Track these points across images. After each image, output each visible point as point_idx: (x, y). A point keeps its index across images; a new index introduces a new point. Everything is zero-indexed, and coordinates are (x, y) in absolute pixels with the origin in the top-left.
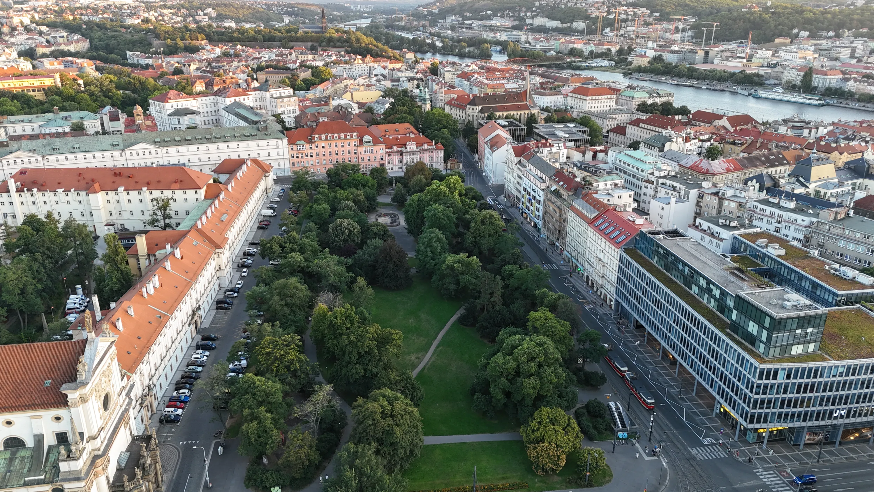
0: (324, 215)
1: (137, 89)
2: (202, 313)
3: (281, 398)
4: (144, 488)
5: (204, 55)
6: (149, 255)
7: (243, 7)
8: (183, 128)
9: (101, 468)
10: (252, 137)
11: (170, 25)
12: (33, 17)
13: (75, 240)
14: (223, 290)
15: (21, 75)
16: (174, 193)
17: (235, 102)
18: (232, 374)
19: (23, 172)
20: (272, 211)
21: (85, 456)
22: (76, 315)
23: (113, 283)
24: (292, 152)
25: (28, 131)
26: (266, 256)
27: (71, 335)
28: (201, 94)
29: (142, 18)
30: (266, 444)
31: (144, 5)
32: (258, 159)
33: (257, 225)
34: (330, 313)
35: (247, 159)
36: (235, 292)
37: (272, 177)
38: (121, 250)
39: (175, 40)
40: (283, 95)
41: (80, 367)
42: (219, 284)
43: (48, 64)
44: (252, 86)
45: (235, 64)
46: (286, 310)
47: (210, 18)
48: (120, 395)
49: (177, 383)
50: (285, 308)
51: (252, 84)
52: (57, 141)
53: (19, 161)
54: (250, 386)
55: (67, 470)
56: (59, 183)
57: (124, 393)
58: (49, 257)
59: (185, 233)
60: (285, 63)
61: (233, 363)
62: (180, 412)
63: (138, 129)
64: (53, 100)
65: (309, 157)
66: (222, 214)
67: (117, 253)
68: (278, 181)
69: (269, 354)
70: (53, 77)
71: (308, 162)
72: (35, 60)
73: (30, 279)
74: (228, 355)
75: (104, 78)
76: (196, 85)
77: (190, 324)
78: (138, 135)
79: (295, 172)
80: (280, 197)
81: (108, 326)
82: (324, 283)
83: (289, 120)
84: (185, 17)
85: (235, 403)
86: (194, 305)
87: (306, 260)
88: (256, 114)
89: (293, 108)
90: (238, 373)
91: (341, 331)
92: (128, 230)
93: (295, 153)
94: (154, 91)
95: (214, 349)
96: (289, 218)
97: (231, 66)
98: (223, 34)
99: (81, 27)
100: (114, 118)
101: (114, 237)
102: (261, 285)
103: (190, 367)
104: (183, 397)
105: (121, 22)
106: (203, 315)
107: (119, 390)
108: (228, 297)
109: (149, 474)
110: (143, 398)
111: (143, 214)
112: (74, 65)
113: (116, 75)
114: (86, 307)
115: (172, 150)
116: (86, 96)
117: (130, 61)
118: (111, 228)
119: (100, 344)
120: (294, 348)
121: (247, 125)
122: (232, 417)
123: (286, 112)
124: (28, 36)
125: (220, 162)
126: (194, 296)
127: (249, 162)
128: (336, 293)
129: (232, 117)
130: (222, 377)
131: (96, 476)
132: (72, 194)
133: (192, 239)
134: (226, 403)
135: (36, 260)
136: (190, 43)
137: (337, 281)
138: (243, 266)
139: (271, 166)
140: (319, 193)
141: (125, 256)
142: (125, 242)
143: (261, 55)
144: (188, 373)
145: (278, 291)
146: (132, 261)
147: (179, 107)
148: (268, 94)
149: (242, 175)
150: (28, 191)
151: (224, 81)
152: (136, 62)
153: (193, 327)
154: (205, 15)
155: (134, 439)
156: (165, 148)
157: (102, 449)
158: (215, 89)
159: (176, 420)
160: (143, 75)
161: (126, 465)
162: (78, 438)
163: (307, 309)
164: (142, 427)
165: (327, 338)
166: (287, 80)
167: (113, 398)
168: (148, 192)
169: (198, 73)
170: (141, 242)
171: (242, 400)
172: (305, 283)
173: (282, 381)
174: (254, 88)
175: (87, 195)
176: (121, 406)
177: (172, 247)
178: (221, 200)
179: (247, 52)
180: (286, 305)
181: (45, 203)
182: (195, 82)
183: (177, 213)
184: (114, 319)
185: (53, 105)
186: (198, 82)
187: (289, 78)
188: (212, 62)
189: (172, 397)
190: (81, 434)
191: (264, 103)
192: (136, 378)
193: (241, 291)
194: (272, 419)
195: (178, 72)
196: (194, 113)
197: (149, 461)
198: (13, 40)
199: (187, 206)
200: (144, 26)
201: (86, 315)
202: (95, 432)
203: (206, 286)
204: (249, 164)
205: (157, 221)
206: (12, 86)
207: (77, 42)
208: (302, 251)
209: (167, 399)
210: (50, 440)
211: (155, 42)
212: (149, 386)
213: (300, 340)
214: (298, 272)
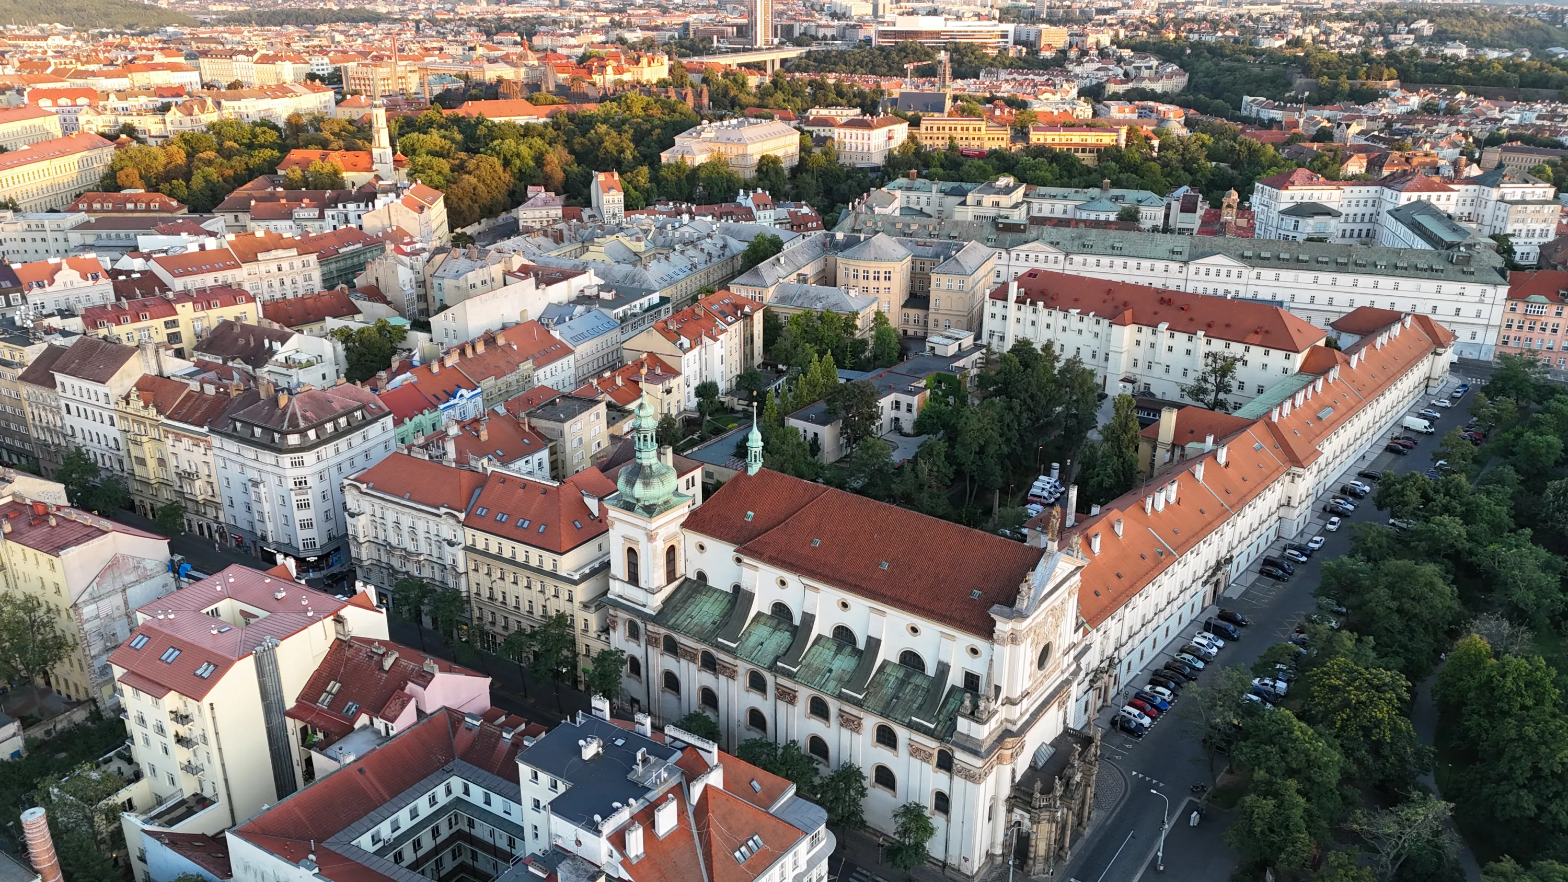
0: (1543, 458)
1: (1242, 162)
2: (1232, 571)
3: (1334, 782)
4: (1059, 814)
5: (1385, 108)
6: (1174, 445)
7: (1495, 18)
8: (1300, 238)
9: (1010, 752)
10: (1431, 273)
11: (1337, 50)
12: (1117, 35)
13: (1072, 394)
14: (1282, 543)
15: (1073, 126)
16: (1247, 350)
17: (1419, 201)
18: (1255, 698)
19: (1032, 274)
20: (1427, 423)
21: (993, 724)
22: (1039, 507)
23: (1106, 476)
24: (1511, 316)
25: (1059, 214)
26: (1386, 505)
27: (1025, 536)
28: (1355, 180)
29: (1290, 37)
30: (1281, 850)
31: (1299, 14)
32: (1432, 317)
33: (1385, 443)
34: (1494, 661)
35: (1408, 314)
36: (1303, 554)
37: (1449, 356)
38: (1135, 425)
39: (1337, 78)
40: (1528, 198)
41: (1024, 588)
42: (1278, 531)
43: (1118, 111)
44: (1465, 174)
45: (1442, 128)
46: (1397, 621)
47: (1420, 39)
48: (1066, 653)
49: (1156, 673)
50: (1396, 617)
51: (1467, 169)
52: (1093, 234)
53: (1032, 256)
54: (1280, 733)
55: (966, 732)
56: (1076, 300)
57: (1073, 653)
58: (1030, 410)
59: (1248, 424)
60: (1557, 132)
61: (1262, 679)
62: (1146, 721)
63: (1223, 229)
64: (1106, 168)
65: (1548, 331)
66: (1323, 407)
67: (1125, 428)
68: (1459, 367)
69: (1334, 689)
70: (1117, 131)
71: (1540, 341)
72: (1099, 102)
73: (996, 435)
74: (1257, 660)
75: (1193, 139)
76: (1349, 162)
77: (1205, 583)
78: (1218, 240)
79: (1503, 357)
80: (1452, 399)
81: (1080, 541)
82: (1497, 596)
83: (1526, 249)
84: (1368, 36)
85: (1245, 750)
86: (1223, 553)
87: (1471, 537)
88: (1456, 230)
89: (1543, 226)
90: (1265, 700)
91: (1506, 707)
92: (1153, 395)
93: (1517, 318)
94: (1269, 168)
95: (1234, 640)
96: (1461, 444)
97: (1432, 132)
98: (1435, 68)
99: (1183, 50)
100: (1188, 207)
101: (1130, 402)
102: (1359, 556)
103: (1185, 655)
104: (1159, 700)
105: (1251, 44)
106: (1234, 576)
107: (1066, 645)
108: (1288, 559)
109: (1072, 798)
110: (1097, 673)
111: (1185, 375)
112: (1154, 115)
113: (1213, 135)
114: (1057, 499)
115: (1268, 274)
116: (1156, 167)
117: (1244, 113)
118: (1129, 386)
119: (1061, 564)
120: (1390, 700)
121: (1429, 247)
122: (1230, 772)
123: (1523, 234)
124: (1100, 65)
125: (1351, 310)
126: (1227, 537)
127: (1409, 321)
128: (1520, 625)
129: (1402, 230)
130: (1236, 694)
131: (1000, 760)
132: (1090, 319)
133: (1254, 437)
134: (1230, 743)
135: (1011, 409)
136: (1363, 84)
137: (1529, 602)
138: (1334, 512)
139: (1453, 336)
140: (1547, 410)
141: (1136, 437)
142: (1143, 415)
143: (1503, 115)
144: (1178, 664)
145: (1390, 579)
146: (1144, 448)
147: (1305, 200)
148: (1495, 193)
149: (1385, 342)
150: (1031, 303)
151: (1407, 160)
152: (1254, 115)
153: (1209, 588)
154: (1410, 32)
155: (1067, 731)
156: (1257, 270)
157: (1020, 724)
158: (1386, 172)
159: (1136, 731)
160: (1258, 137)
161: (1044, 765)
162: (992, 693)
163: (1441, 636)
164: (1084, 720)
165: (1469, 708)
166: (1549, 170)
167: (1056, 654)
168: (1204, 340)
169: (1362, 141)
170: (1168, 421)
171: (1259, 751)
172: (1453, 582)
173: (1348, 752)
174: (1468, 178)
175: (1110, 326)
176: (1063, 673)
177: (1215, 442)
178: (1331, 380)
179: (1477, 105)
180: (1400, 611)
181: (1048, 326)
182: (1351, 156)
183: (1241, 386)
184: (1091, 532)
185: (1104, 177)
186: (1355, 157)
187: (1553, 165)
188: (1396, 121)
189: (1142, 691)
190: (998, 689)
191: (1481, 211)
192: (1096, 637)
193: (1315, 555)
194: (1305, 810)
195: (1323, 136)
196: (1329, 214)
197: (1078, 778)
198: (1078, 70)
199: (1262, 378)
200: (1288, 52)
201: (1054, 512)
202: (1016, 694)
203: (1255, 526)
204: (1407, 325)
205: (1205, 391)
206: (1057, 141)
207: (1170, 76)
208: (1468, 517)
209: (1133, 692)
210: (955, 678)
211: (1300, 81)
212: (1111, 659)
213: (1409, 690)
214: (1445, 556)
